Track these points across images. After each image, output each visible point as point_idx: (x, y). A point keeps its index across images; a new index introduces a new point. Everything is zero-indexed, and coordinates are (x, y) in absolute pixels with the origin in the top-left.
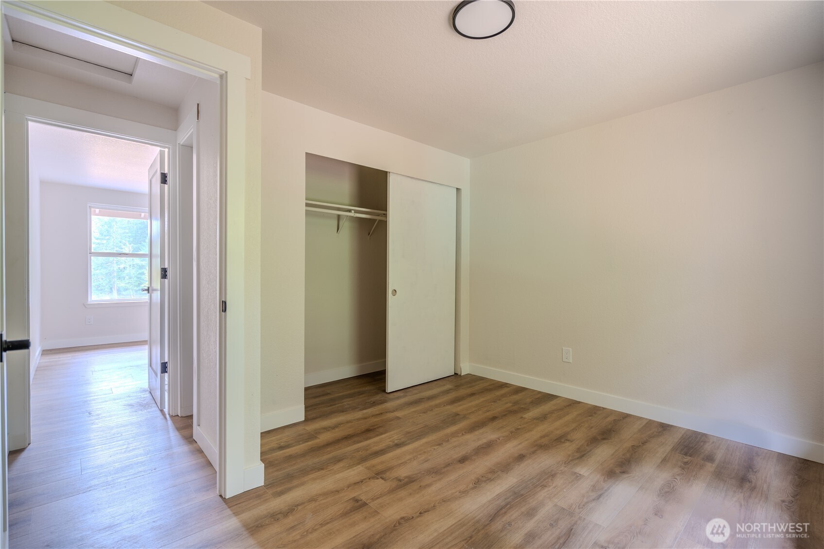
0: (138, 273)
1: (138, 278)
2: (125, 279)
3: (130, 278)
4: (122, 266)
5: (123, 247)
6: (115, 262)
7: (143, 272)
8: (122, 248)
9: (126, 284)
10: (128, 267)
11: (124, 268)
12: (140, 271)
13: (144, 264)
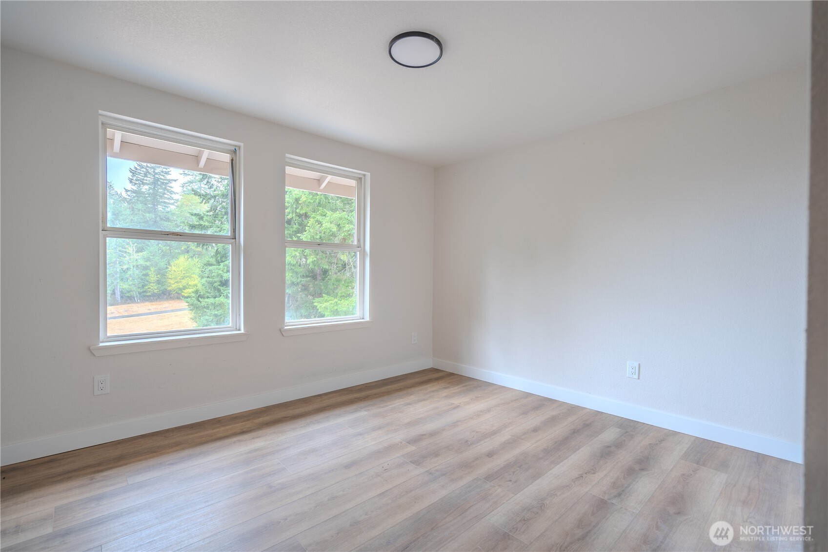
0: (142, 274)
1: (142, 279)
2: (129, 280)
3: (134, 280)
4: (125, 267)
5: (127, 246)
6: (118, 263)
7: (147, 273)
8: (125, 248)
9: (129, 285)
10: (132, 267)
11: (127, 269)
12: (144, 272)
13: (148, 265)
